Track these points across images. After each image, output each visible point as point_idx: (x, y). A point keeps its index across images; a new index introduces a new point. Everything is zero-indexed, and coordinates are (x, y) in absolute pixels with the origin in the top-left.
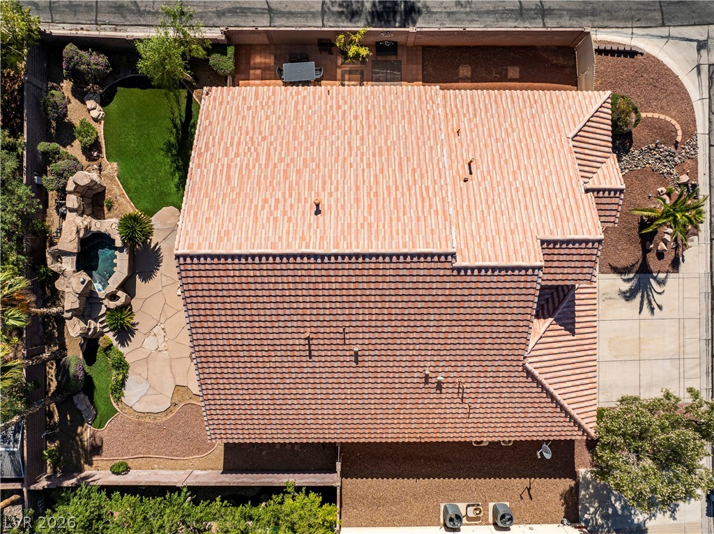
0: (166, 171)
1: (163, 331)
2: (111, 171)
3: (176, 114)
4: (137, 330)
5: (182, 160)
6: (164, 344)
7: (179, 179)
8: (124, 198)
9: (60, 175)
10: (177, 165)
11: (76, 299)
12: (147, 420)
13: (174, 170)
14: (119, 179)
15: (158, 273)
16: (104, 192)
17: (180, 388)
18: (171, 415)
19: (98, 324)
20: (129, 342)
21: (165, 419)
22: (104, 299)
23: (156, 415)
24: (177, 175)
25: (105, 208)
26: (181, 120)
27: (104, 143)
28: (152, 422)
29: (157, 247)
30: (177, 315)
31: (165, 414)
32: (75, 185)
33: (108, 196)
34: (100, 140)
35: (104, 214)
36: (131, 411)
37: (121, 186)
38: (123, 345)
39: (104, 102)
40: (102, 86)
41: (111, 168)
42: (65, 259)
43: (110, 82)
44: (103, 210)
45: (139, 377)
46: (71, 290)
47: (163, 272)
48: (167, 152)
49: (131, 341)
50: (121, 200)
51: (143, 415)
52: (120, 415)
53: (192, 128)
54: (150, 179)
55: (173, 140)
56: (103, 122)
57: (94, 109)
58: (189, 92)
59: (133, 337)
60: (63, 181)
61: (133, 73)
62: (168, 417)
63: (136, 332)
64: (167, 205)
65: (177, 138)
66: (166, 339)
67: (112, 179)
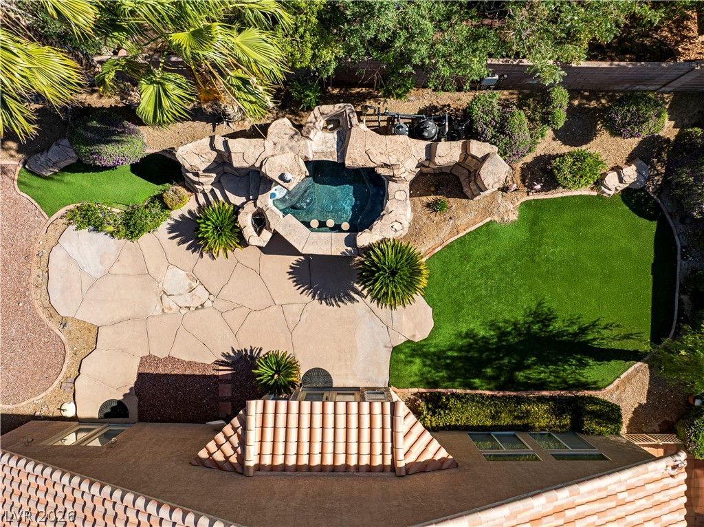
0: (501, 313)
1: (198, 304)
2: (502, 210)
3: (605, 332)
4: (201, 256)
5: (519, 343)
6: (175, 308)
7: (484, 337)
8: (451, 234)
9: (502, 128)
10: (509, 333)
11: (251, 162)
12: (36, 271)
13: (499, 328)
14: (487, 224)
15: (307, 298)
16: (463, 196)
17: (94, 334)
18: (44, 316)
19: (211, 187)
20: (177, 240)
21: (37, 304)
22: (255, 206)
23: (44, 287)
24: (492, 333)
25: (431, 198)
26: (594, 339)
27: (556, 196)
28: (32, 280)
29: (356, 296)
30: (228, 332)
31: (46, 304)
32: (480, 156)
33: (454, 203)
34: (561, 189)
35: (420, 195)
36: (52, 242)
37: (472, 229)
38: (173, 229)
39: (630, 195)
40: (659, 190)
41: (509, 210)
42: (332, 137)
43: (666, 206)
44: (427, 194)
45: (113, 258)
46: (269, 152)
47: (309, 307)
48: (536, 315)
49: (179, 244)
50: (447, 228)
51: (44, 263)
52: (44, 221)
53: (579, 360)
54: (486, 283)
55: (557, 326)
56: (595, 193)
57: (621, 180)
58: (646, 353)
59: (188, 249)
60: (490, 132)
61: (682, 247)
62: (40, 311)
63: (197, 255)
64: (435, 315)
65: (560, 334)
66: (184, 311)
67: (487, 211)
